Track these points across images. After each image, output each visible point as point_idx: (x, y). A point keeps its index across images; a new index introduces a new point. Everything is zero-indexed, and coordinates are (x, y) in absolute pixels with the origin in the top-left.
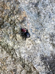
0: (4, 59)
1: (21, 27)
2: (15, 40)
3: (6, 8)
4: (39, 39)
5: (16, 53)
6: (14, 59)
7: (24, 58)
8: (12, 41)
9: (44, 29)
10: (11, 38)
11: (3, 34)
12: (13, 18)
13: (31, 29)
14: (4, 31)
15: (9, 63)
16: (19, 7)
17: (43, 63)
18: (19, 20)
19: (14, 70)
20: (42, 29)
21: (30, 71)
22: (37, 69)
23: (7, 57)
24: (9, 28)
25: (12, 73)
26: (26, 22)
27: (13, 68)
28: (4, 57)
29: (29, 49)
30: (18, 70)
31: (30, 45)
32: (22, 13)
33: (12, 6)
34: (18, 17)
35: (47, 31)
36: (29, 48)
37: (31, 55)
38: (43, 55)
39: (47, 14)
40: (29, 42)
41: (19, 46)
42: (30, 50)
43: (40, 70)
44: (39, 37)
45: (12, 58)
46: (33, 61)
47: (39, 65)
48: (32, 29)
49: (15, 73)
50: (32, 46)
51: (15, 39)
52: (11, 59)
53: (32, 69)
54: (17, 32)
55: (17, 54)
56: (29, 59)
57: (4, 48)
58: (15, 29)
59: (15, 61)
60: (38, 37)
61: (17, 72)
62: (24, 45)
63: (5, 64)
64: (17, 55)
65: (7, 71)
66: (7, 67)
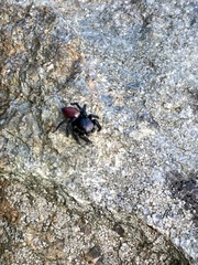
0: (44, 225)
1: (64, 102)
2: (54, 154)
3: (12, 51)
4: (147, 123)
5: (71, 194)
6: (76, 217)
7: (103, 205)
8: (42, 161)
9: (162, 79)
10: (37, 150)
11: (9, 147)
12: (35, 78)
13: (107, 94)
14: (9, 137)
15: (66, 231)
16: (54, 33)
17: (181, 204)
18: (55, 81)
19: (91, 250)
20: (154, 82)
21: (146, 242)
22: (160, 230)
23: (55, 215)
24: (24, 119)
25: (90, 262)
26: (79, 79)
27: (85, 244)
28: (42, 219)
29: (114, 169)
30: (106, 249)
31: (116, 152)
32: (63, 50)
33: (32, 35)
34: (51, 71)
35: (172, 82)
36: (113, 163)
37: (127, 188)
38: (177, 175)
39: (183, 12)
40: (109, 145)
41: (71, 171)
42: (119, 172)
43: (173, 231)
44: (142, 117)
45: (70, 212)
46: (139, 206)
47: (166, 215)
48: (113, 93)
49: (101, 260)
50: (124, 155)
51: (51, 152)
52: (69, 218)
53: (148, 234)
54: (51, 124)
55: (76, 198)
56: (122, 204)
57: (33, 188)
58: (43, 116)
59: (84, 222)
60: (141, 114)
61: (106, 256)
62: (93, 160)
63: (52, 240)
64: (78, 200)
65: (70, 258)
66: (63, 247)
